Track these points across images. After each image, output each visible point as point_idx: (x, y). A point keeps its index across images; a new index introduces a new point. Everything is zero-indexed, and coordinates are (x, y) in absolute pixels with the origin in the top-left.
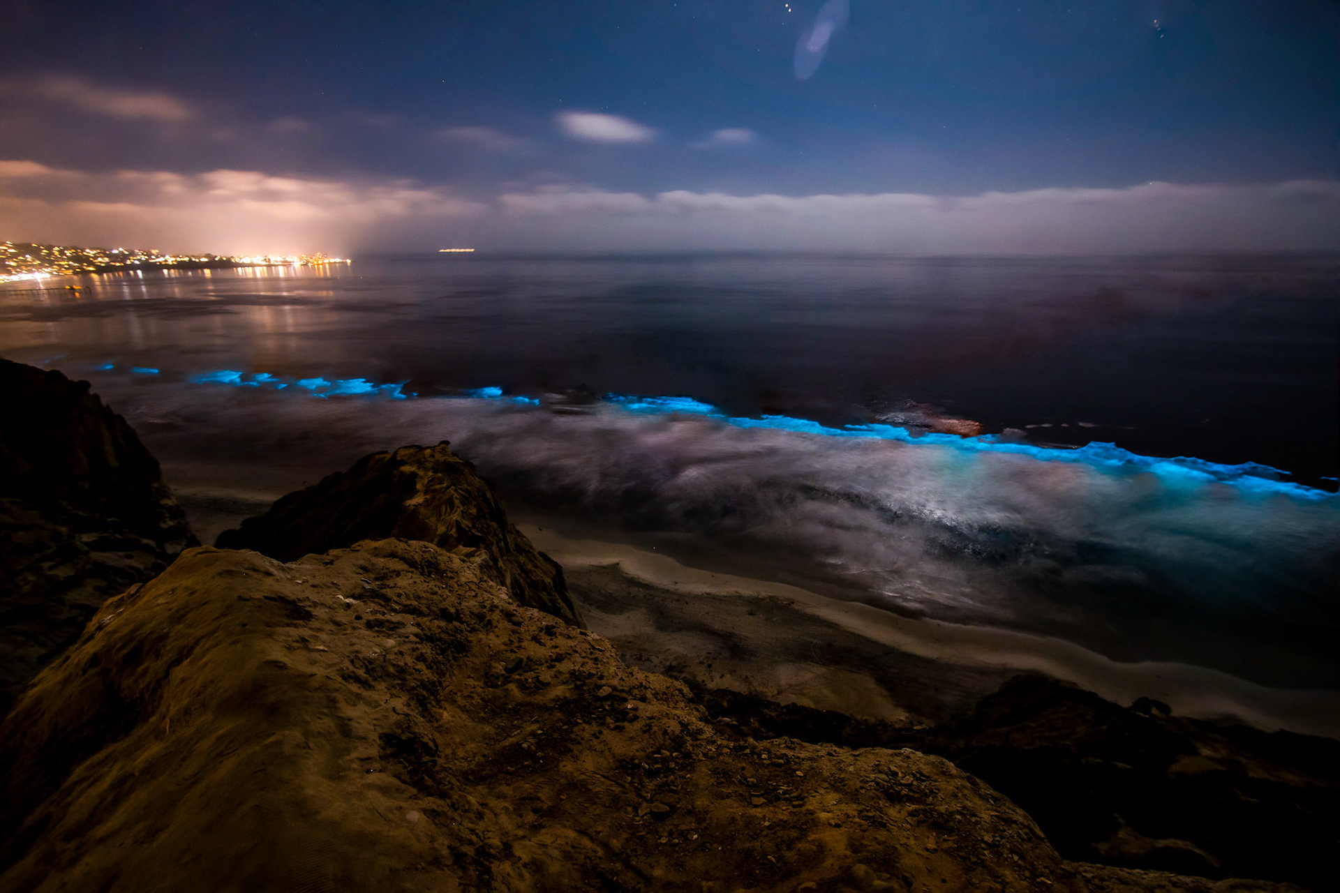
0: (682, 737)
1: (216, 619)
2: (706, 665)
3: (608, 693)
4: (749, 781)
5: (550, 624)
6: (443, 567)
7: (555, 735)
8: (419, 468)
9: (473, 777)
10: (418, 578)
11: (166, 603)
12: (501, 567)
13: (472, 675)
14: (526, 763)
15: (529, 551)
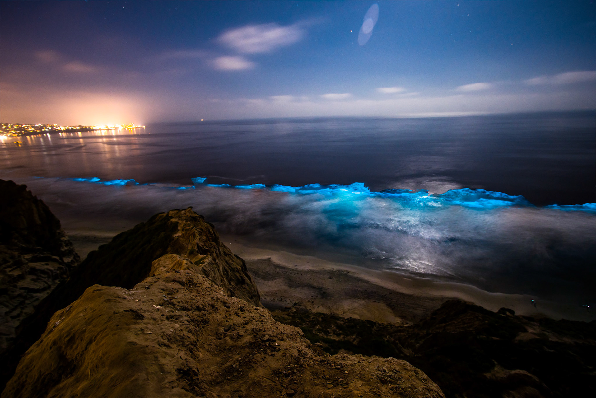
0: (299, 357)
1: (105, 323)
2: (311, 302)
3: (268, 338)
4: (326, 377)
5: (242, 306)
6: (195, 282)
7: (247, 360)
8: (179, 220)
9: (214, 383)
10: (187, 292)
11: (83, 316)
12: (218, 263)
13: (211, 334)
14: (235, 374)
15: (230, 255)
